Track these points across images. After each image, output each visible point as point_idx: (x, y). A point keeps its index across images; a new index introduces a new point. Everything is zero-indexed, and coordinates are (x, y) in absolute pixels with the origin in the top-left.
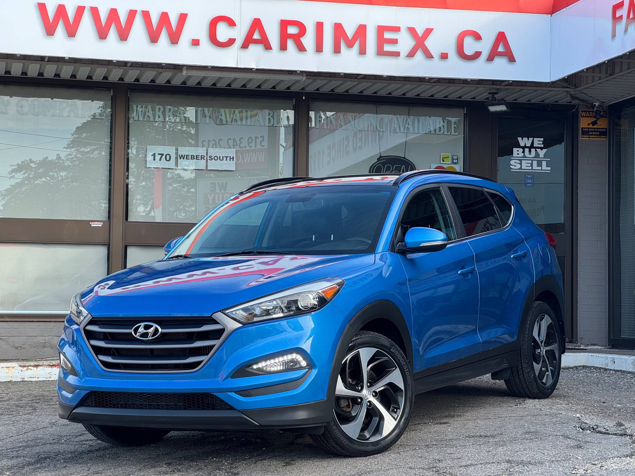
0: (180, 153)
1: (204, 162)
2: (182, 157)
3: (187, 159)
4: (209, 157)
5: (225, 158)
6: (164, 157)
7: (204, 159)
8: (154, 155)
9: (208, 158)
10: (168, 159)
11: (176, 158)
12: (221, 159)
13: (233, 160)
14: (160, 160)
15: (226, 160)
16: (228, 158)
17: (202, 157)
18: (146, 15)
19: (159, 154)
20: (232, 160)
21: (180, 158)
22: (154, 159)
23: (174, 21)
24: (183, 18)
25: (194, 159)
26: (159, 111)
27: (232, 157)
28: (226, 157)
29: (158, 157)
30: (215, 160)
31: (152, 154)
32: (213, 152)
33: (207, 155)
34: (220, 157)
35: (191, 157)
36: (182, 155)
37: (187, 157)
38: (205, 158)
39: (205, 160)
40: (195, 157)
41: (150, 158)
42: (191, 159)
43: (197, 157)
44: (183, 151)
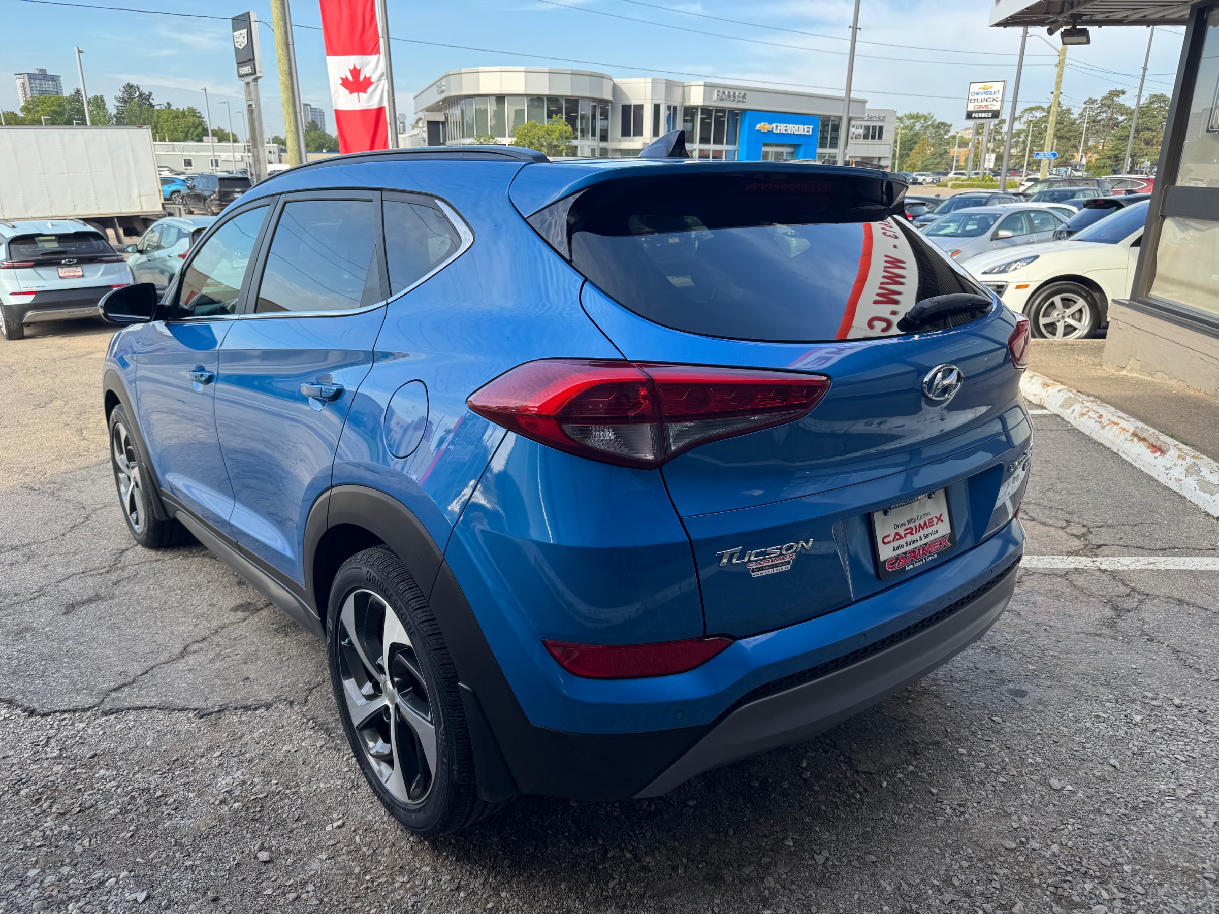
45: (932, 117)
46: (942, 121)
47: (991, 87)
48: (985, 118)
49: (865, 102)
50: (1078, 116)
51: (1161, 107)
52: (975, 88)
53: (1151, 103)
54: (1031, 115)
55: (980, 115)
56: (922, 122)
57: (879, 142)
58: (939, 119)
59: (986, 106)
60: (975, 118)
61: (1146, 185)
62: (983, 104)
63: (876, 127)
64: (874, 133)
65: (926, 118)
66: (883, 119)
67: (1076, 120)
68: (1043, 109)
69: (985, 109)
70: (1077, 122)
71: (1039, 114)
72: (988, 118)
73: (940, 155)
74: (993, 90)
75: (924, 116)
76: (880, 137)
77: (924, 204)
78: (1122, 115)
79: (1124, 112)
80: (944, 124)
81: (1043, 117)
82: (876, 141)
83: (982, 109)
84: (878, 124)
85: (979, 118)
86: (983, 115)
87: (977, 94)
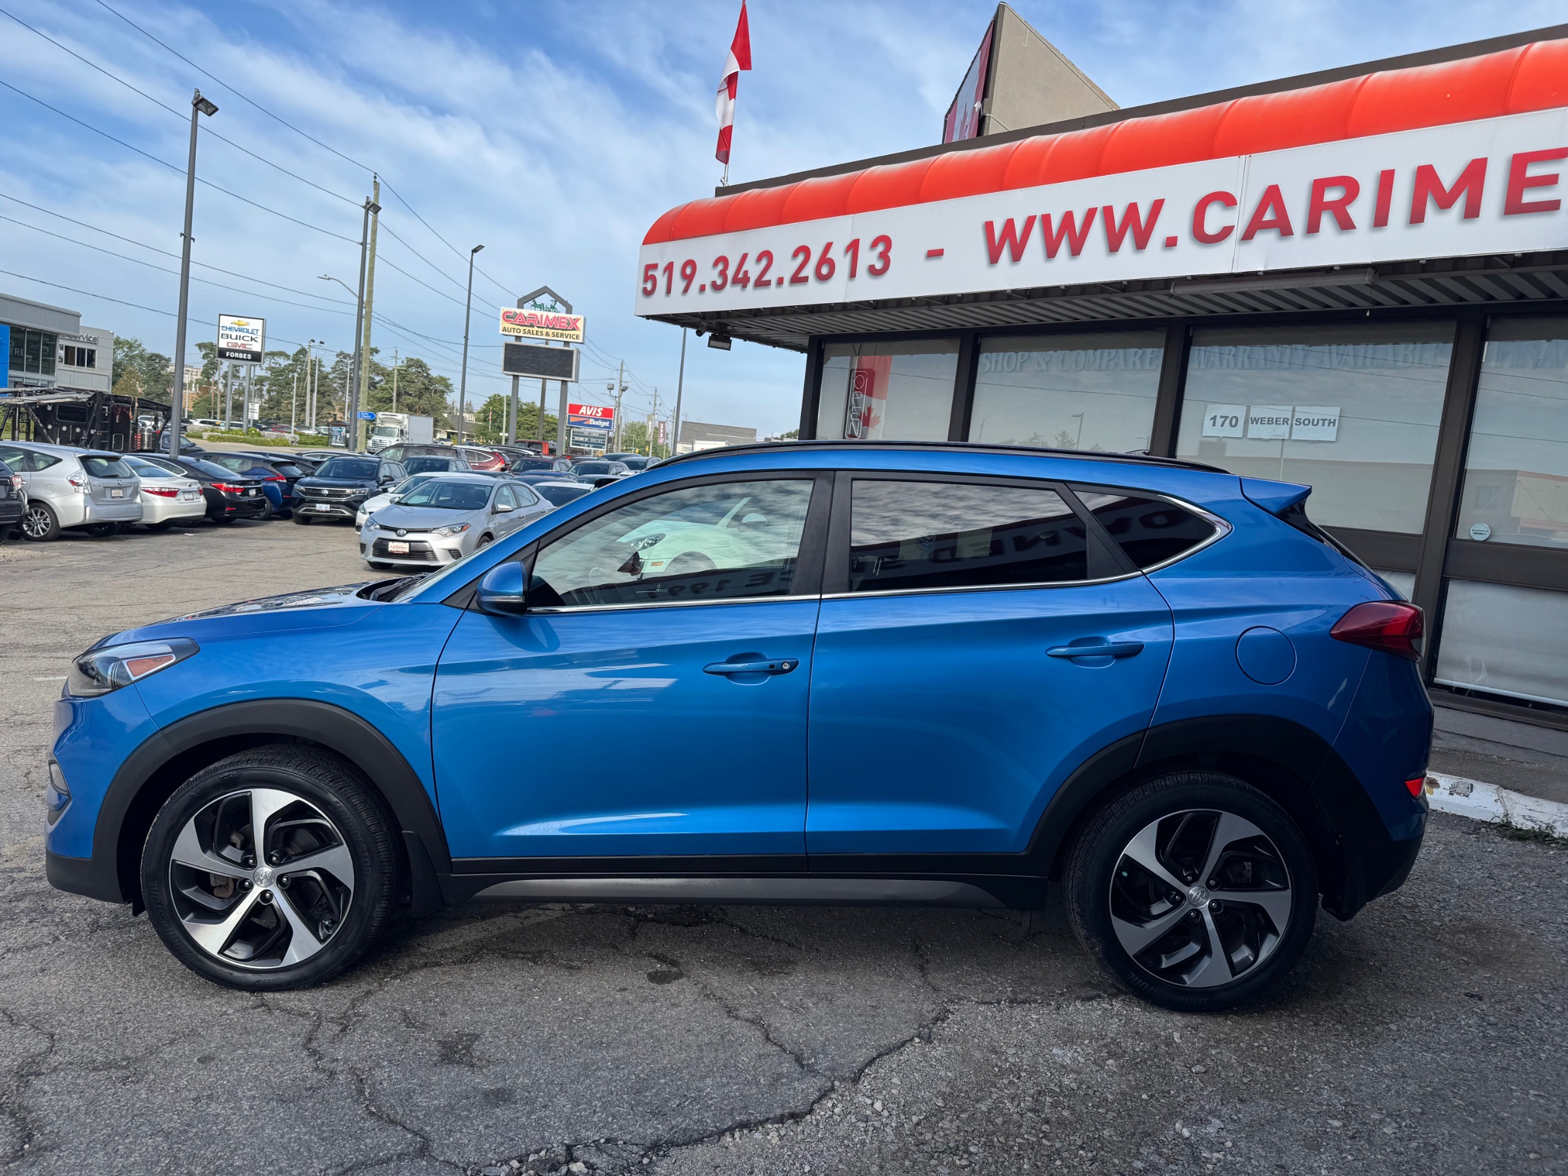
0: (1253, 415)
1: (1286, 428)
2: (1255, 421)
3: (1261, 423)
4: (1296, 420)
5: (1321, 422)
6: (1228, 420)
7: (1287, 424)
8: (1214, 418)
9: (1295, 422)
10: (1233, 423)
11: (1246, 422)
12: (1315, 423)
13: (1334, 426)
14: (1222, 425)
15: (1323, 425)
16: (1327, 423)
17: (1285, 421)
18: (1108, 211)
19: (1221, 417)
20: (1332, 424)
21: (1252, 423)
22: (1214, 425)
23: (1143, 214)
24: (1157, 206)
25: (1273, 423)
26: (1244, 354)
27: (1332, 421)
28: (1324, 420)
29: (1219, 421)
30: (1304, 424)
31: (1213, 416)
32: (1302, 412)
33: (1293, 418)
34: (1313, 420)
35: (1269, 421)
36: (1255, 418)
37: (1262, 421)
38: (1289, 422)
39: (1289, 426)
40: (1274, 421)
41: (1208, 423)
42: (1268, 423)
43: (1276, 421)
44: (1256, 412)
45: (140, 345)
46: (156, 352)
47: (247, 324)
48: (243, 359)
49: (79, 316)
50: (330, 370)
51: (419, 372)
52: (226, 321)
53: (409, 367)
54: (273, 361)
55: (237, 355)
56: (126, 350)
57: (90, 370)
58: (150, 349)
59: (244, 345)
60: (229, 357)
61: (492, 458)
62: (240, 342)
63: (83, 350)
64: (85, 358)
65: (131, 346)
66: (95, 341)
67: (328, 373)
68: (287, 357)
69: (241, 348)
70: (330, 377)
71: (283, 362)
72: (247, 360)
73: (158, 395)
74: (250, 328)
75: (127, 342)
76: (91, 362)
77: (293, 464)
78: (378, 374)
79: (380, 372)
80: (158, 356)
81: (289, 365)
82: (85, 369)
83: (238, 348)
84: (87, 347)
85: (234, 358)
86: (241, 356)
87: (230, 329)
